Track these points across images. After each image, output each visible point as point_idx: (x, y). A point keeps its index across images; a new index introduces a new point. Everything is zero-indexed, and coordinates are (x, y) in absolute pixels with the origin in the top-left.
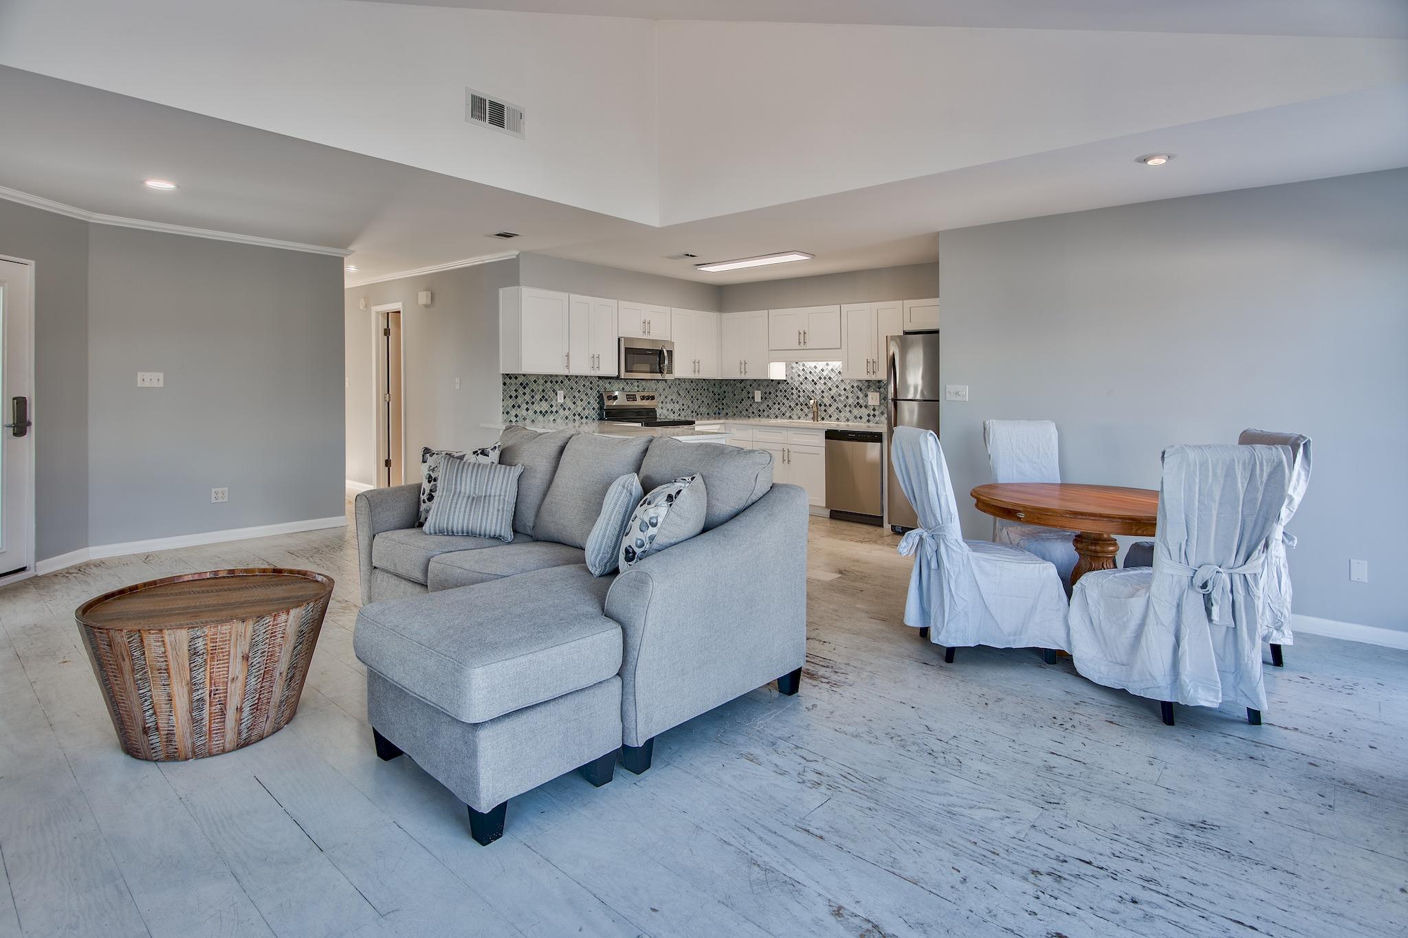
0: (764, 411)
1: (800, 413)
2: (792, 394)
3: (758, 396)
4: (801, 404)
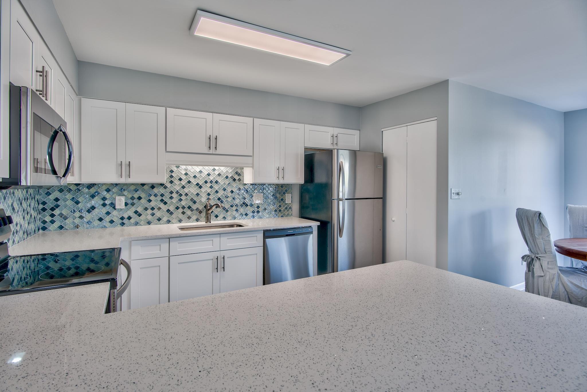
0: (129, 218)
1: (181, 216)
2: (171, 198)
3: (120, 202)
4: (183, 208)
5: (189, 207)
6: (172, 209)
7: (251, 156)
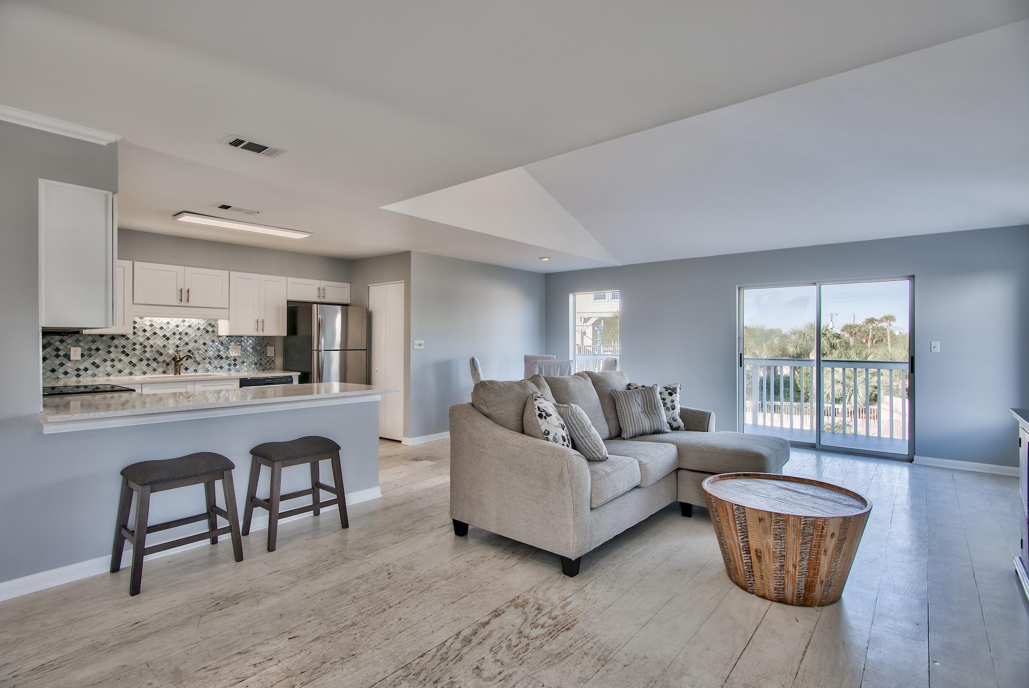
0: (86, 370)
3: (76, 353)
4: (148, 359)
5: (155, 359)
6: (134, 361)
7: (227, 309)
